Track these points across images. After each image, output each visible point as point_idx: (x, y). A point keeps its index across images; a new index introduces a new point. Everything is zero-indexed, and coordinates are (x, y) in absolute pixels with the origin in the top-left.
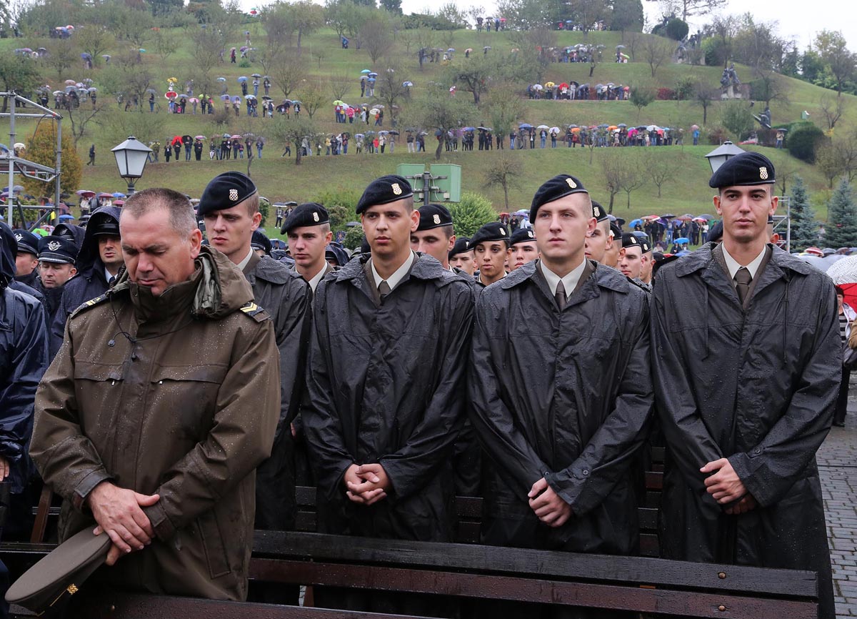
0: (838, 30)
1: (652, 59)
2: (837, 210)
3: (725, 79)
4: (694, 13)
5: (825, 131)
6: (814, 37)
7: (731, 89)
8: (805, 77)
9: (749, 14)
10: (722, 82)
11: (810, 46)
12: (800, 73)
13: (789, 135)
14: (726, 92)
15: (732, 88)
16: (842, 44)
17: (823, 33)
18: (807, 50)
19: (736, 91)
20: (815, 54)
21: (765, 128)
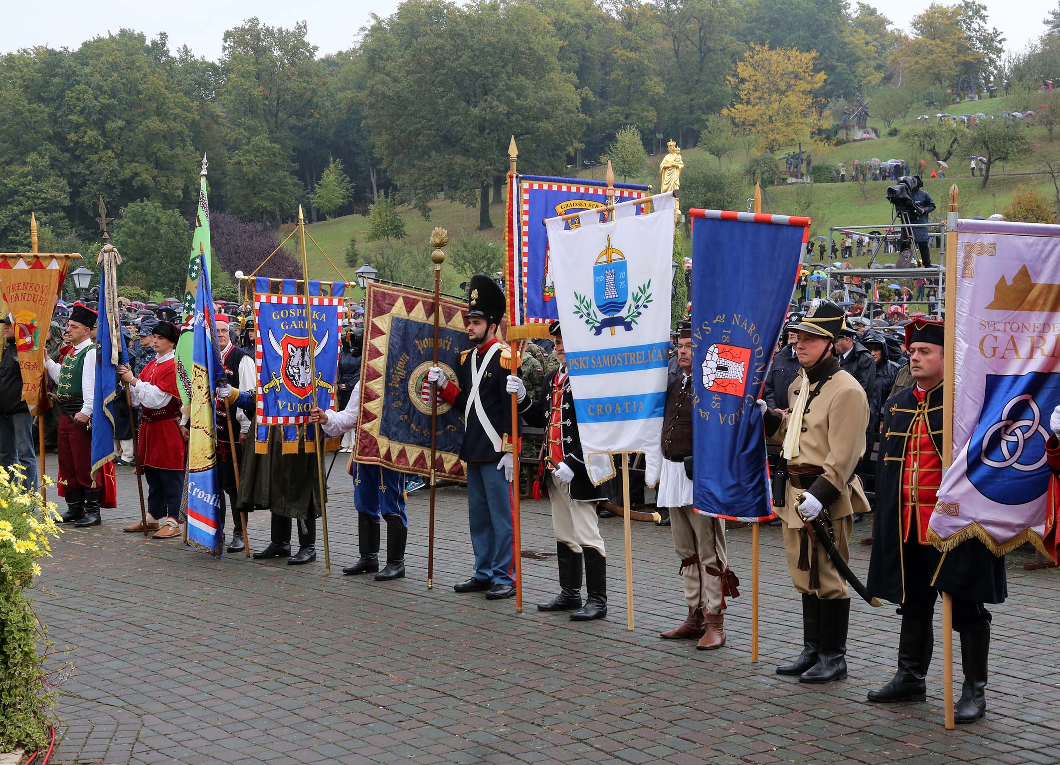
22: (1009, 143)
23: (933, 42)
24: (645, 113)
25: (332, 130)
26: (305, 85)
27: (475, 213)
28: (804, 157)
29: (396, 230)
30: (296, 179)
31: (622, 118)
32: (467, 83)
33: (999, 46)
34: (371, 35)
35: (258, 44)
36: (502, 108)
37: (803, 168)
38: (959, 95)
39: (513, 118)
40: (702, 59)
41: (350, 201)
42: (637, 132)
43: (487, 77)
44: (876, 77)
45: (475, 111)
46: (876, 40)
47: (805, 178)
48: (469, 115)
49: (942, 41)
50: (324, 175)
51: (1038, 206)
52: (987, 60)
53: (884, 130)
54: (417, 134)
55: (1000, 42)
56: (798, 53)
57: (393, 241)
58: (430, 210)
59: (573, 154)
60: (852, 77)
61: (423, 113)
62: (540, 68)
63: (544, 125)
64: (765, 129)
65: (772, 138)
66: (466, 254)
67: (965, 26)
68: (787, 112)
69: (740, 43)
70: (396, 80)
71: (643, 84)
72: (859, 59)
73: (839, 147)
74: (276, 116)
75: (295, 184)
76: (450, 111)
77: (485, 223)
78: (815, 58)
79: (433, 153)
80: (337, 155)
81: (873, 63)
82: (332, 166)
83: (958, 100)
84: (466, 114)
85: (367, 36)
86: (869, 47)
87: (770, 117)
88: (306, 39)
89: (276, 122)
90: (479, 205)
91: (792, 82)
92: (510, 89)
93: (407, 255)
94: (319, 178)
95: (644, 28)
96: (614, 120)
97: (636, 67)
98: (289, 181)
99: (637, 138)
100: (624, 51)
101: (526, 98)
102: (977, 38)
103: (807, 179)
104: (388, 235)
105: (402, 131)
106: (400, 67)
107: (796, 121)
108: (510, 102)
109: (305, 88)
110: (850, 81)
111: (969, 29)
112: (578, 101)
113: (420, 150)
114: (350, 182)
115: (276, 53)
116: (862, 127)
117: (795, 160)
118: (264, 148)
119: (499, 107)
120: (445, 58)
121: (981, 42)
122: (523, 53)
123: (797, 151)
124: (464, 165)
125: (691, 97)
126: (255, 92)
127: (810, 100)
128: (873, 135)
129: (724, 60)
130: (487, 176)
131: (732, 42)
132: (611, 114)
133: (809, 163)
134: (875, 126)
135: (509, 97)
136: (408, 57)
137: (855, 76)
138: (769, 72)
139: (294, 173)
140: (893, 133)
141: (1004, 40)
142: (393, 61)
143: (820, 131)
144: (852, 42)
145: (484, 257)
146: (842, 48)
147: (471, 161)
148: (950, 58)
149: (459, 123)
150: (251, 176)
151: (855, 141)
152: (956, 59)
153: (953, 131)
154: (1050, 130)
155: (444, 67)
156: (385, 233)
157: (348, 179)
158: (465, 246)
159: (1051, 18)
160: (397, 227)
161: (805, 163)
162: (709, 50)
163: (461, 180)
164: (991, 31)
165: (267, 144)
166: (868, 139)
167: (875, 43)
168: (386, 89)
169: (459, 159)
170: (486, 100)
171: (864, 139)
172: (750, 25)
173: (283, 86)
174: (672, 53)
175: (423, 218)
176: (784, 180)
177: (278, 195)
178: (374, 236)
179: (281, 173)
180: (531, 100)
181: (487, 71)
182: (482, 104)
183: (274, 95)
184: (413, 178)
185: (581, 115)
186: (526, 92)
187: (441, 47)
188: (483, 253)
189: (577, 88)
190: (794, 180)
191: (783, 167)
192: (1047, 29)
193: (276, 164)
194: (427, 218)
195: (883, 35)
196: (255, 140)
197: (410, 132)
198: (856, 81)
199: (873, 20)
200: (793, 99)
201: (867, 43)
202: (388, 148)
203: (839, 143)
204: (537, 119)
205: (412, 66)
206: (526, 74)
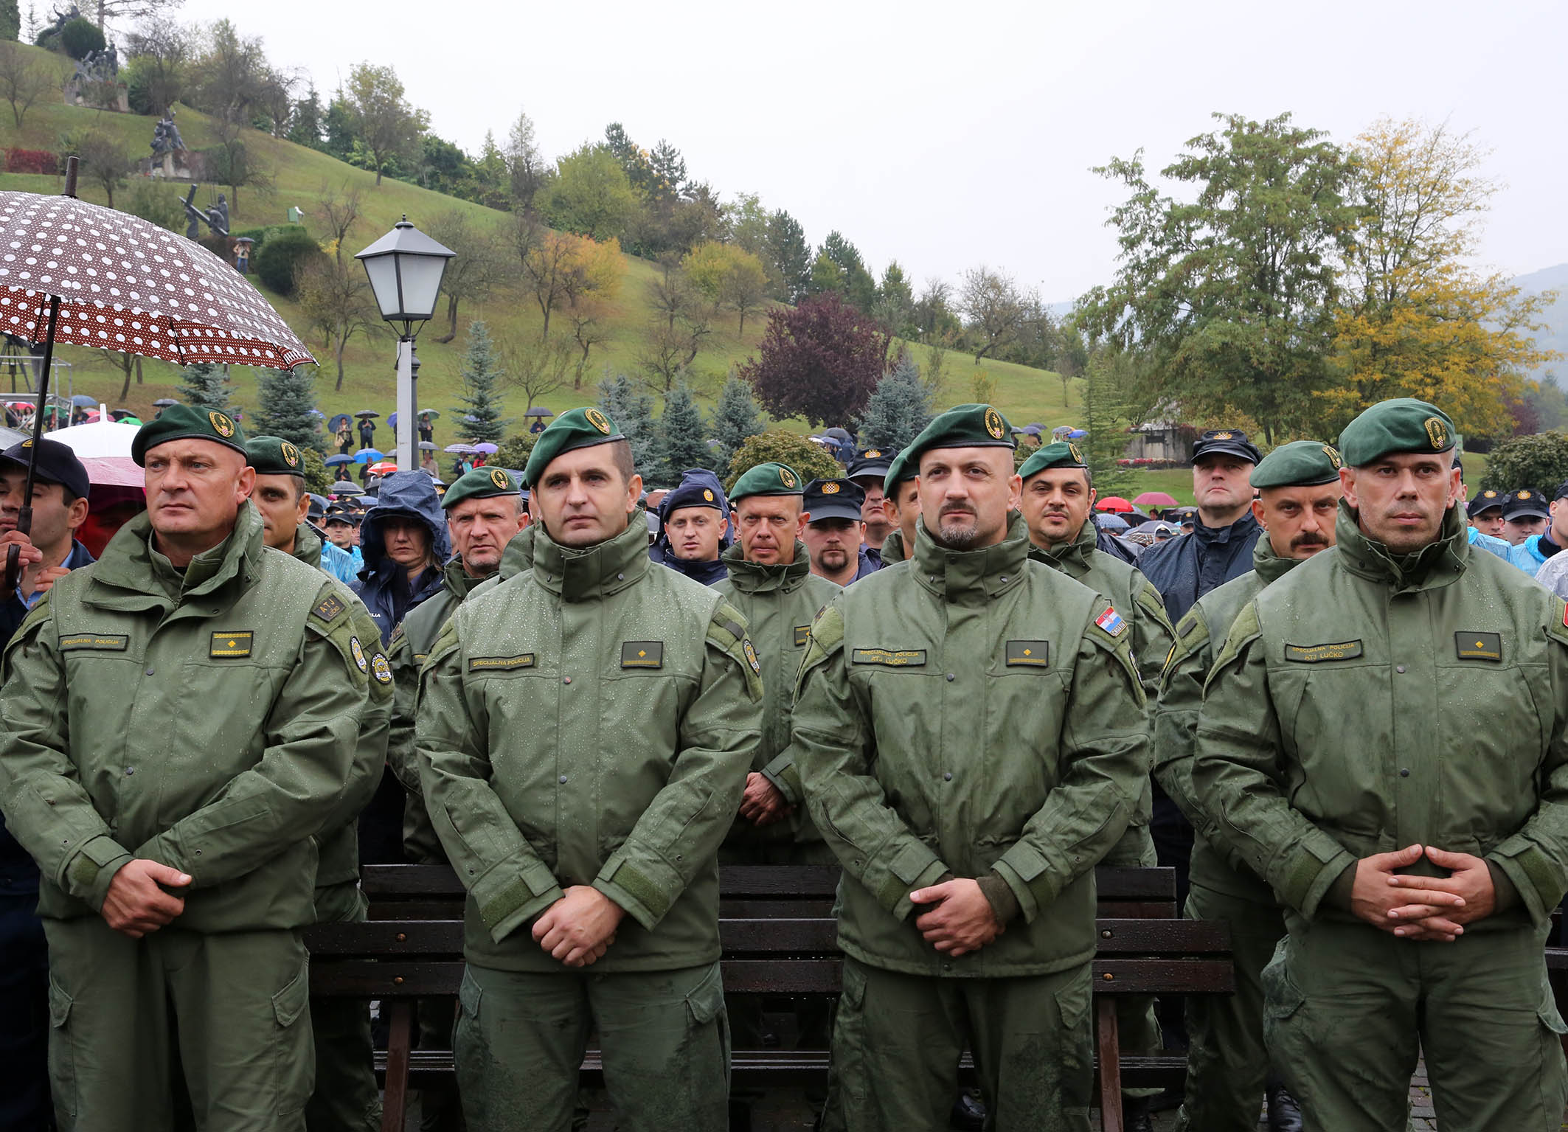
0: (388, 66)
1: (14, 94)
2: (273, 387)
3: (158, 139)
4: (123, 12)
5: (322, 244)
6: (347, 74)
7: (169, 160)
8: (332, 148)
9: (227, 22)
10: (154, 146)
11: (340, 92)
12: (325, 139)
13: (260, 250)
14: (160, 165)
15: (170, 157)
16: (399, 92)
17: (364, 69)
18: (336, 98)
19: (178, 164)
20: (350, 106)
21: (218, 236)
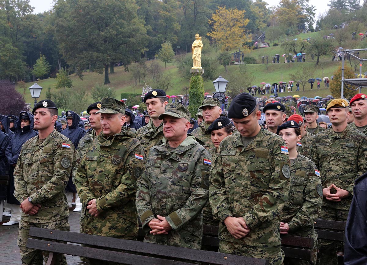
22: (326, 48)
23: (288, 10)
24: (173, 37)
25: (42, 44)
26: (29, 23)
27: (103, 76)
28: (241, 53)
29: (69, 84)
30: (25, 63)
31: (163, 39)
32: (98, 22)
33: (314, 12)
34: (58, 3)
35: (8, 5)
36: (114, 32)
37: (241, 58)
38: (299, 31)
39: (119, 37)
40: (195, 16)
41: (49, 73)
42: (170, 44)
43: (107, 19)
44: (264, 25)
45: (103, 33)
46: (263, 11)
47: (241, 62)
48: (100, 35)
49: (292, 9)
50: (37, 61)
51: (348, 71)
52: (309, 18)
53: (271, 45)
54: (77, 43)
55: (314, 10)
56: (237, 11)
57: (67, 88)
58: (83, 75)
59: (143, 53)
60: (254, 25)
61: (80, 34)
62: (130, 17)
63: (132, 39)
64: (225, 42)
65: (228, 45)
66: (98, 93)
67: (300, 4)
68: (233, 35)
69: (211, 10)
70: (68, 21)
71: (172, 25)
72: (257, 18)
73: (255, 50)
74: (17, 36)
75: (25, 65)
76: (91, 33)
77: (107, 81)
78: (244, 13)
79: (84, 52)
80: (43, 53)
81: (262, 20)
82: (41, 58)
83: (299, 33)
84: (99, 35)
85: (56, 3)
86: (260, 13)
87: (227, 37)
88: (29, 4)
89: (17, 39)
90: (104, 73)
91: (236, 23)
92: (117, 25)
93: (72, 94)
94: (36, 62)
95: (172, 3)
96: (160, 40)
97: (169, 19)
98: (22, 64)
99: (170, 46)
100: (164, 12)
101: (124, 28)
102: (305, 9)
103: (242, 63)
104: (64, 86)
105: (71, 42)
106: (70, 16)
107: (237, 39)
108: (117, 30)
109: (29, 24)
110: (254, 27)
111: (302, 5)
112: (146, 31)
113: (79, 50)
114: (49, 65)
115: (16, 9)
116: (263, 42)
117: (237, 55)
118: (10, 49)
119: (112, 32)
120: (89, 11)
121: (307, 10)
122: (122, 9)
123: (238, 51)
124: (98, 56)
125: (191, 31)
126: (7, 25)
127: (242, 31)
128: (267, 46)
129: (204, 17)
130: (108, 61)
131: (207, 10)
132: (159, 37)
133: (243, 56)
134: (268, 42)
135: (117, 27)
136: (73, 11)
137: (255, 25)
138: (226, 18)
139: (24, 60)
140: (275, 45)
141: (316, 10)
142: (67, 13)
143: (247, 43)
144: (254, 11)
145: (106, 94)
146: (250, 14)
147: (101, 54)
148: (295, 16)
149: (95, 38)
150: (5, 61)
151: (260, 48)
152: (297, 17)
153: (303, 43)
154: (340, 44)
155: (89, 14)
156: (63, 85)
157: (48, 63)
158: (98, 90)
159: (330, 3)
160: (69, 83)
161: (241, 56)
162: (198, 13)
163: (96, 63)
164: (311, 6)
165: (12, 47)
166: (266, 47)
167: (262, 12)
168: (63, 24)
169: (96, 54)
170: (107, 29)
171: (264, 47)
172: (213, 4)
173: (19, 23)
174: (183, 14)
175: (80, 79)
176: (233, 63)
177: (17, 69)
178: (59, 86)
179: (18, 60)
180: (126, 29)
181: (107, 16)
182: (106, 31)
183: (15, 27)
184: (76, 62)
185: (147, 36)
186: (124, 26)
187: (88, 7)
188: (106, 93)
189: (145, 25)
190: (237, 63)
191: (233, 58)
192: (329, 8)
193: (16, 56)
194: (82, 79)
195: (265, 9)
196: (7, 45)
197: (74, 42)
198: (256, 27)
199: (262, 3)
200: (236, 29)
201: (260, 12)
202: (65, 49)
203: (255, 48)
204: (129, 37)
205: (75, 14)
206: (124, 19)
